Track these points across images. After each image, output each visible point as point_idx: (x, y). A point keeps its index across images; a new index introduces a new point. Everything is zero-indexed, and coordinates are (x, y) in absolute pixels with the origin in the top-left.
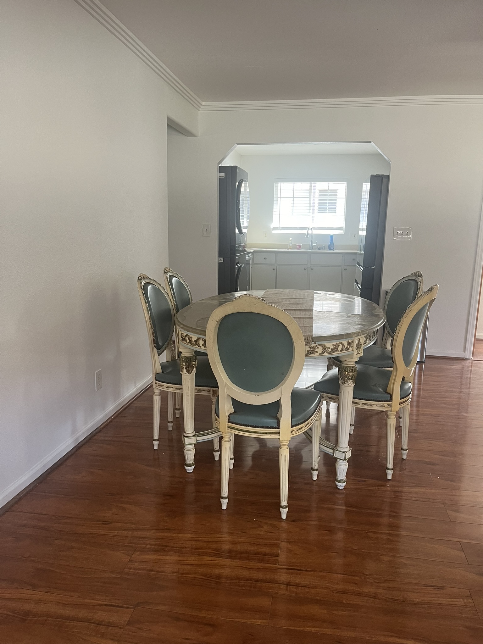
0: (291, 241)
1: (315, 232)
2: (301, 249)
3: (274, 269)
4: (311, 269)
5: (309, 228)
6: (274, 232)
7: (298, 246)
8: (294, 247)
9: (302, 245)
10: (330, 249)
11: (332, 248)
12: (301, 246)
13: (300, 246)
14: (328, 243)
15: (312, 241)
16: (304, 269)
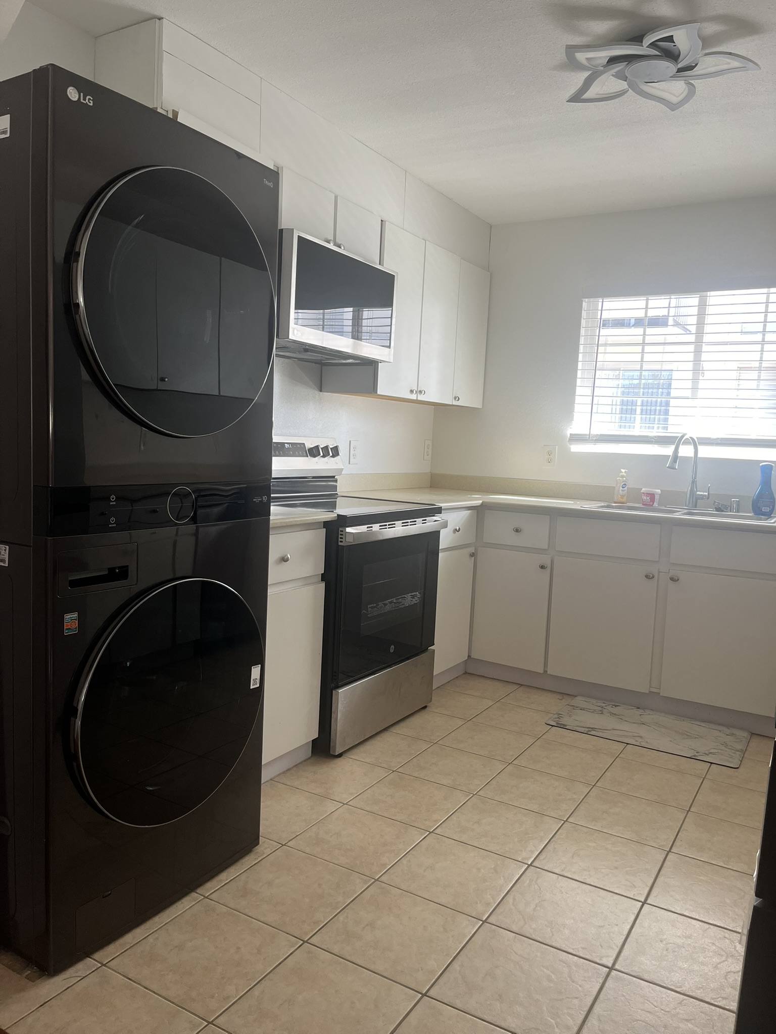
0: (623, 477)
1: (706, 452)
2: (656, 504)
3: (542, 567)
4: (672, 579)
5: (683, 437)
6: (576, 448)
7: (648, 494)
8: (634, 494)
9: (659, 491)
10: (758, 512)
11: (765, 509)
12: (657, 497)
13: (652, 496)
14: (754, 490)
15: (693, 482)
16: (647, 576)
